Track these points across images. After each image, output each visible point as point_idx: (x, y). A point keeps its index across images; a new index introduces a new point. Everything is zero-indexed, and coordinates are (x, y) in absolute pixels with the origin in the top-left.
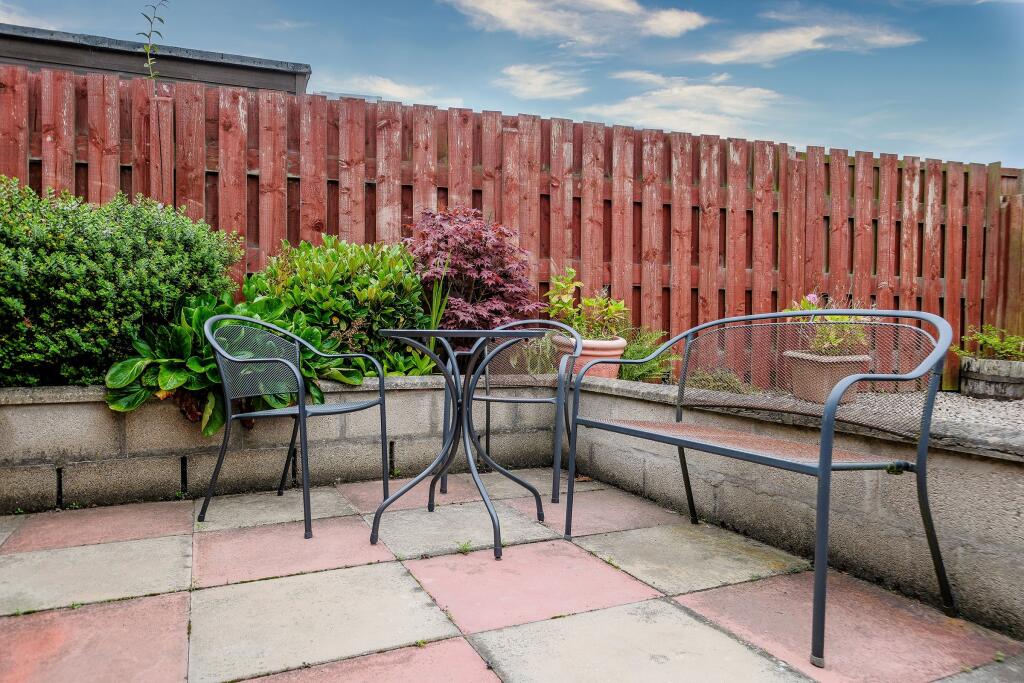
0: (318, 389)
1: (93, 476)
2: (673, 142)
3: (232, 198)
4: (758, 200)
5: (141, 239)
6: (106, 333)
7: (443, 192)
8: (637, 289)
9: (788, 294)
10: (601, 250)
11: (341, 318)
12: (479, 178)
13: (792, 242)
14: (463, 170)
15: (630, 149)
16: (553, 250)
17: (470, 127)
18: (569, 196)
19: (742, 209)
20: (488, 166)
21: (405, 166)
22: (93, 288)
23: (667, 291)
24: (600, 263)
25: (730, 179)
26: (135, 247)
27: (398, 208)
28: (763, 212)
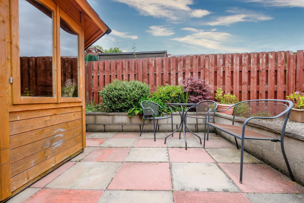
0: (162, 114)
1: (127, 127)
2: (251, 55)
3: (152, 78)
4: (279, 67)
5: (134, 87)
6: (128, 104)
7: (192, 73)
8: (240, 92)
9: (289, 92)
10: (230, 83)
11: (168, 100)
12: (200, 69)
13: (291, 77)
14: (196, 68)
15: (238, 58)
16: (218, 84)
17: (198, 59)
18: (222, 71)
19: (273, 70)
20: (202, 66)
21: (184, 69)
22: (126, 96)
23: (249, 92)
24: (230, 86)
25: (269, 62)
26: (133, 89)
27: (182, 77)
28: (281, 70)
